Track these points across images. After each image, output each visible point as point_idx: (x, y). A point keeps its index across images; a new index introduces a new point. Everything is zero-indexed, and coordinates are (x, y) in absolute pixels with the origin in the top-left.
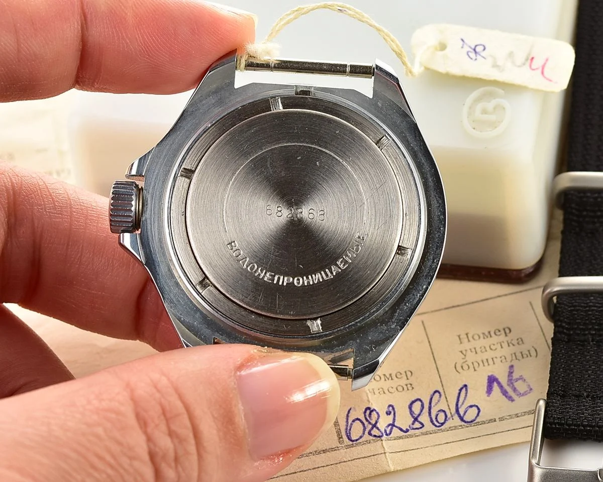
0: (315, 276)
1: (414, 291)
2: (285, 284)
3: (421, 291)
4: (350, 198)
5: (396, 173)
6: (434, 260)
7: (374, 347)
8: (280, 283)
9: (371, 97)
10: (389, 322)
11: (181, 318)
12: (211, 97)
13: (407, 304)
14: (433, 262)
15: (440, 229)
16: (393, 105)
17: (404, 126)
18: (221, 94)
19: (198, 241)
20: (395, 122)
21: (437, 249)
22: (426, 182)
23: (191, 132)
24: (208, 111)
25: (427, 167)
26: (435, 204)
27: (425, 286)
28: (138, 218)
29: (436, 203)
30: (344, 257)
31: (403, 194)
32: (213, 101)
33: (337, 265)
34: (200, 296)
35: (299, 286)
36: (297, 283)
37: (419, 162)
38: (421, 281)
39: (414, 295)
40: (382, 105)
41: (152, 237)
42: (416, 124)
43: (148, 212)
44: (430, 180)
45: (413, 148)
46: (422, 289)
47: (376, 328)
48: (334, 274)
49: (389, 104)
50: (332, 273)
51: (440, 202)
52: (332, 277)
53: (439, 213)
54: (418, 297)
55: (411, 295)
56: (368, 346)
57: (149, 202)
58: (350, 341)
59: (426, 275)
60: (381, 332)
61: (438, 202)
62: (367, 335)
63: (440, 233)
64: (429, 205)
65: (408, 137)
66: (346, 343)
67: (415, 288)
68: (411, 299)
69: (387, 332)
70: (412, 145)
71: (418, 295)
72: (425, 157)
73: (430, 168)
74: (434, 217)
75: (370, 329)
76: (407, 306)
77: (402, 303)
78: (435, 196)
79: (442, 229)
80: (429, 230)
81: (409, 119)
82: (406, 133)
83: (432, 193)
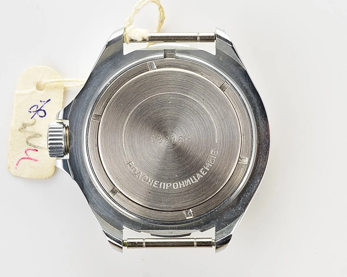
0: (186, 181)
1: (252, 184)
2: (167, 188)
3: (256, 184)
4: (205, 127)
5: (235, 108)
7: (228, 224)
8: (164, 188)
9: (215, 54)
10: (237, 206)
11: (100, 214)
12: (108, 62)
13: (248, 194)
14: (263, 164)
15: (266, 141)
16: (230, 59)
17: (238, 73)
18: (115, 60)
19: (107, 163)
20: (232, 71)
21: (265, 155)
22: (255, 110)
23: (97, 88)
24: (107, 72)
27: (259, 180)
28: (67, 149)
29: (262, 124)
30: (204, 167)
31: (240, 121)
32: (110, 65)
33: (200, 173)
34: (112, 199)
35: (176, 188)
36: (175, 186)
37: (250, 97)
38: (256, 177)
39: (252, 187)
40: (223, 60)
42: (246, 71)
43: (73, 144)
44: (258, 108)
45: (245, 88)
46: (257, 182)
47: (228, 211)
48: (199, 179)
49: (227, 58)
50: (197, 178)
52: (197, 181)
53: (265, 131)
55: (250, 188)
56: (224, 223)
57: (73, 137)
58: (212, 221)
60: (232, 213)
61: (264, 123)
62: (223, 216)
63: (267, 144)
64: (258, 125)
65: (241, 80)
66: (210, 222)
67: (252, 182)
68: (250, 190)
69: (236, 213)
70: (244, 85)
71: (255, 187)
72: (253, 93)
73: (257, 100)
74: (262, 133)
75: (224, 212)
76: (248, 195)
77: (244, 193)
78: (262, 119)
79: (267, 141)
80: (259, 142)
81: (241, 68)
82: (239, 77)
83: (260, 117)
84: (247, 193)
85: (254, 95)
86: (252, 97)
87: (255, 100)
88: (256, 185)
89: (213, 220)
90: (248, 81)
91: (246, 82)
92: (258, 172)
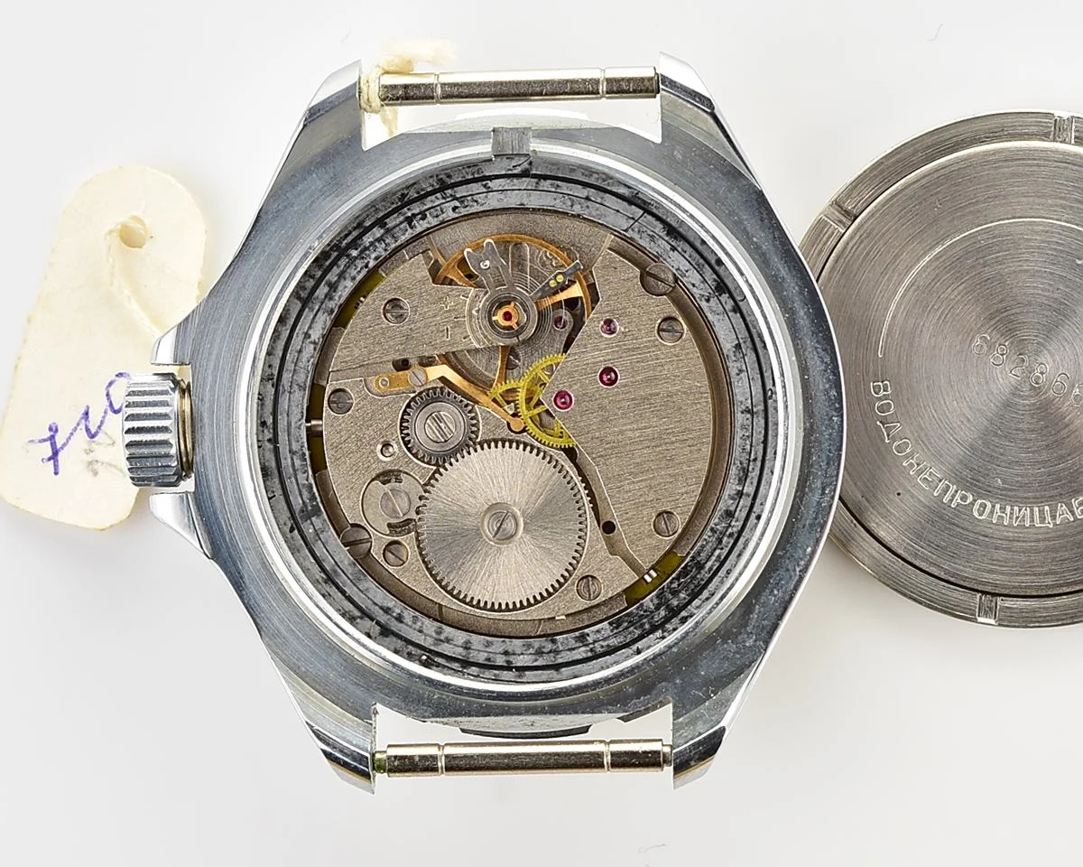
1: (787, 561)
3: (801, 559)
6: (823, 489)
7: (712, 692)
9: (658, 140)
10: (741, 633)
11: (298, 667)
12: (314, 175)
13: (776, 592)
14: (823, 493)
15: (831, 419)
16: (707, 154)
17: (735, 197)
18: (334, 167)
20: (716, 192)
21: (828, 464)
22: (794, 319)
23: (279, 259)
24: (310, 206)
25: (792, 287)
26: (816, 364)
27: (810, 549)
28: (187, 459)
29: (818, 363)
32: (320, 184)
37: (775, 276)
38: (802, 539)
39: (788, 570)
40: (684, 156)
41: (221, 497)
42: (761, 191)
43: (207, 443)
44: (802, 313)
45: (758, 248)
46: (805, 555)
47: (714, 650)
49: (697, 152)
51: (827, 360)
53: (827, 386)
54: (798, 573)
55: (782, 572)
56: (700, 690)
57: (206, 420)
58: (660, 683)
59: (810, 525)
60: (726, 658)
61: (822, 362)
62: (695, 667)
63: (833, 428)
64: (803, 369)
65: (746, 223)
66: (653, 689)
67: (788, 555)
68: (781, 579)
69: (738, 656)
70: (755, 239)
71: (798, 569)
72: (786, 262)
73: (799, 286)
74: (818, 394)
75: (701, 655)
76: (775, 596)
77: (764, 591)
78: (816, 348)
79: (835, 419)
80: (808, 424)
81: (745, 183)
82: (741, 213)
83: (809, 342)
84: (772, 591)
85: (789, 269)
86: (783, 278)
87: (792, 285)
88: (802, 563)
89: (665, 680)
90: (769, 225)
91: (761, 227)
92: (808, 522)
